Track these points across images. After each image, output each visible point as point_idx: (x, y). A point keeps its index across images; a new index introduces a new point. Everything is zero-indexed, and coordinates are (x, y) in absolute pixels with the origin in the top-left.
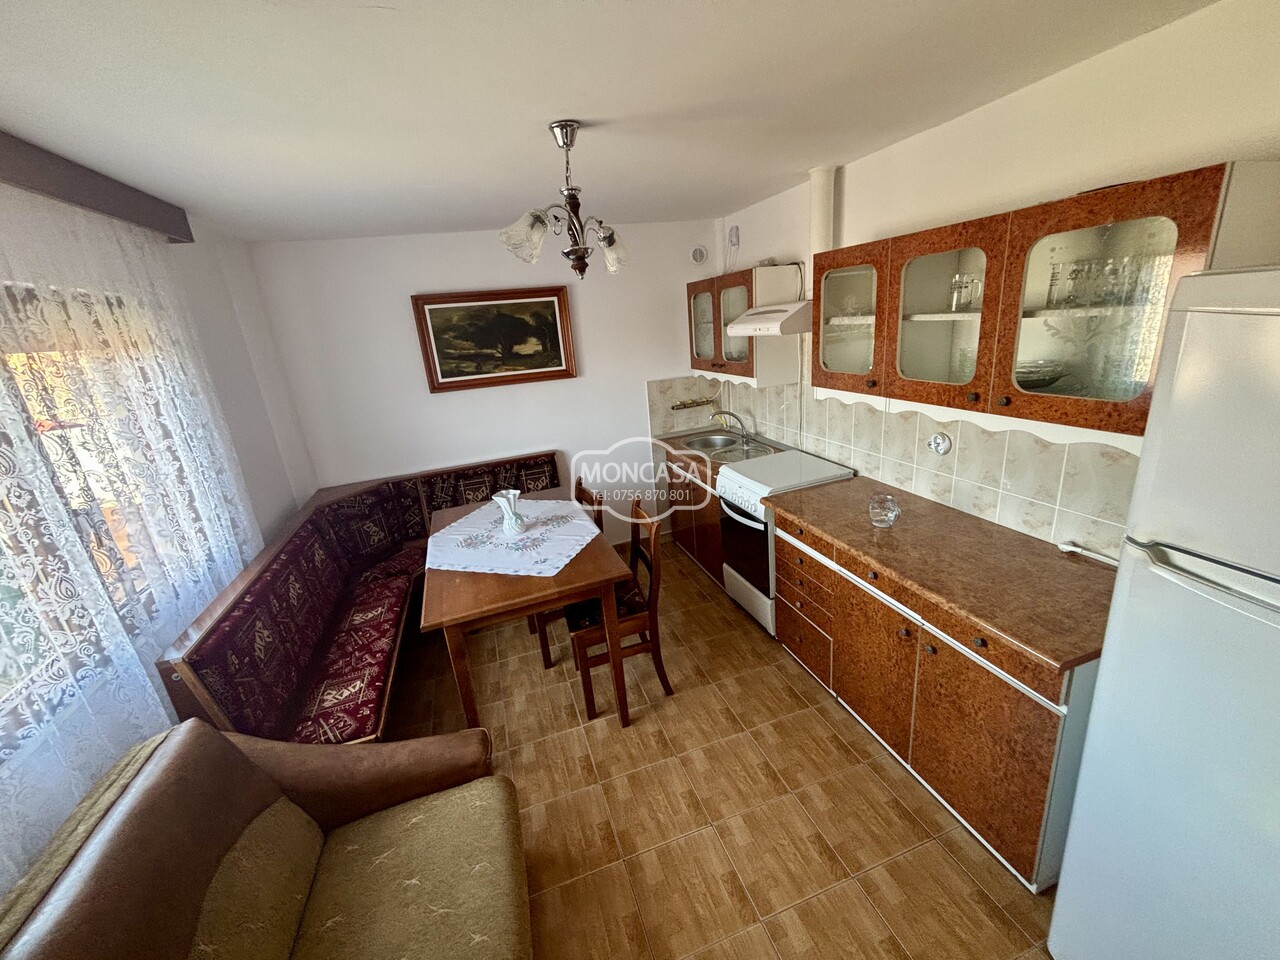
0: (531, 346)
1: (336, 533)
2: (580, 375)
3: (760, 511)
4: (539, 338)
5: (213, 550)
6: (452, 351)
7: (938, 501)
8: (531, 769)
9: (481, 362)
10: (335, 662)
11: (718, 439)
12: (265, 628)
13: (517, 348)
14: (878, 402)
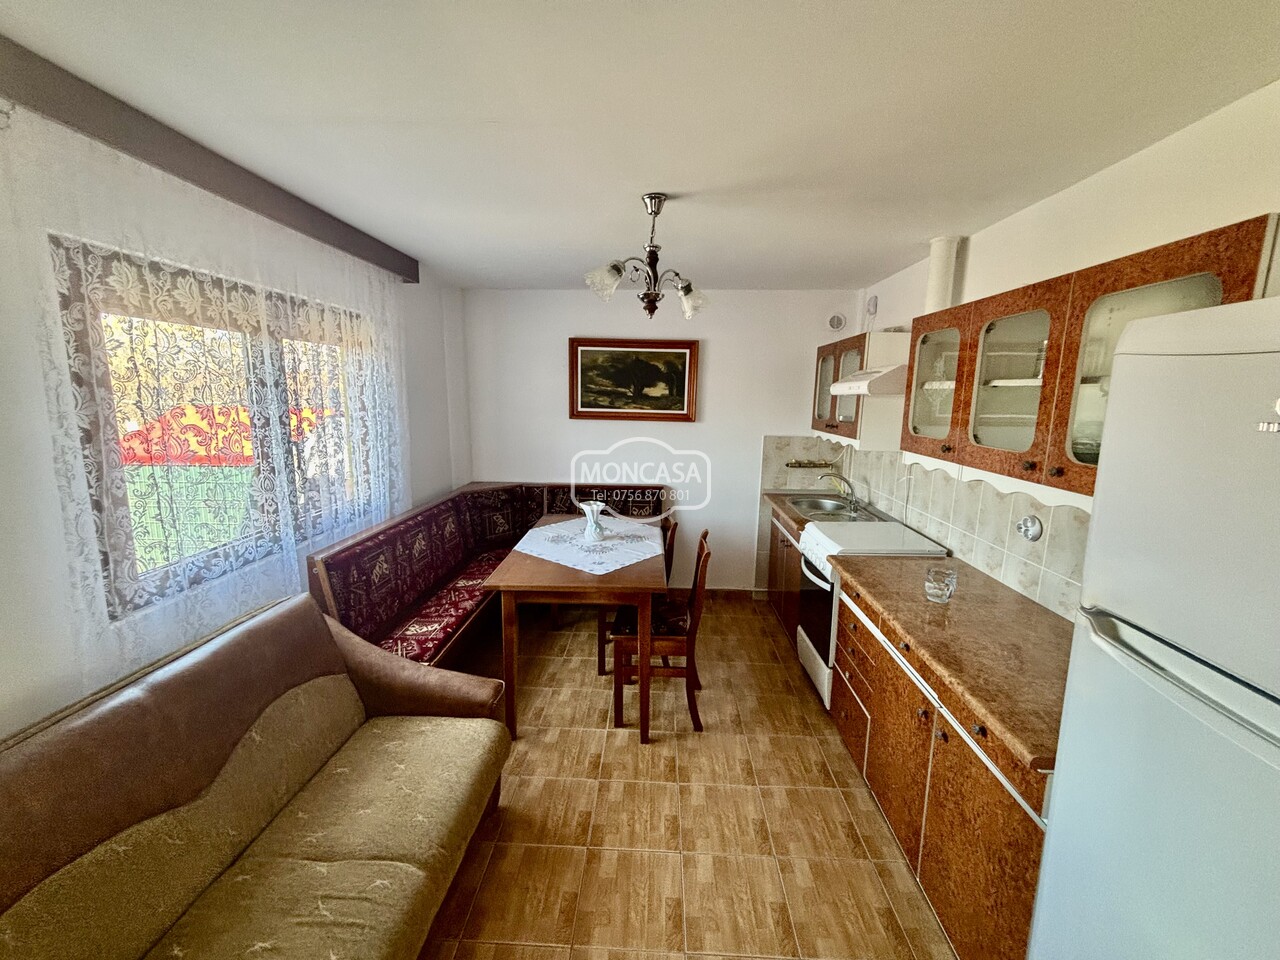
0: (659, 390)
1: (471, 516)
2: (700, 421)
3: (827, 569)
4: (667, 384)
5: (372, 497)
6: (593, 386)
7: (1024, 594)
8: (549, 748)
9: (615, 398)
10: (430, 607)
11: (829, 504)
12: (386, 562)
13: (647, 390)
14: (951, 468)
